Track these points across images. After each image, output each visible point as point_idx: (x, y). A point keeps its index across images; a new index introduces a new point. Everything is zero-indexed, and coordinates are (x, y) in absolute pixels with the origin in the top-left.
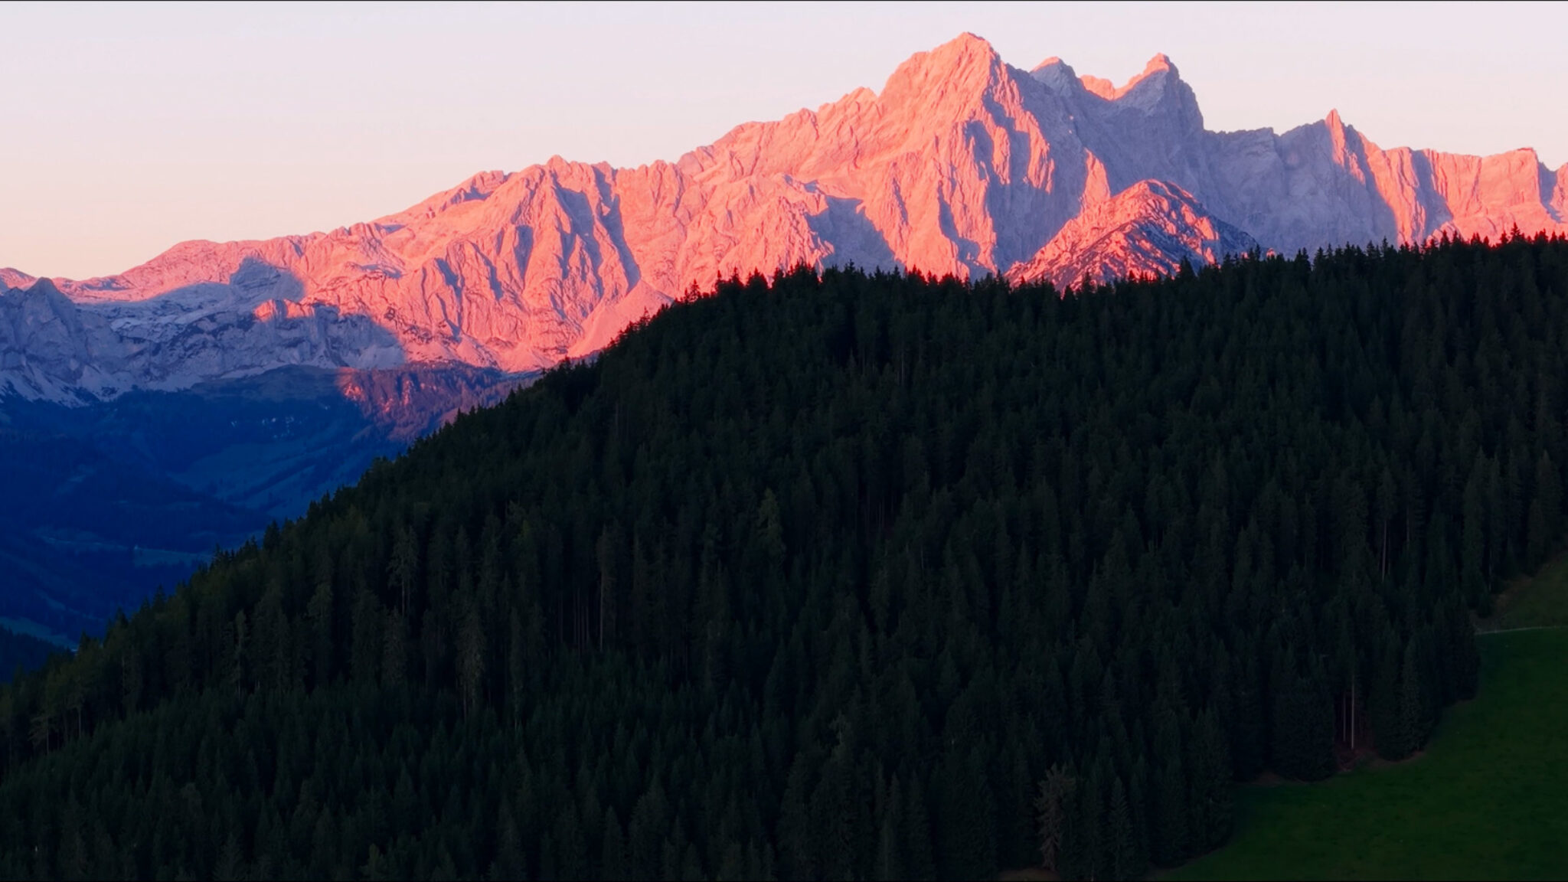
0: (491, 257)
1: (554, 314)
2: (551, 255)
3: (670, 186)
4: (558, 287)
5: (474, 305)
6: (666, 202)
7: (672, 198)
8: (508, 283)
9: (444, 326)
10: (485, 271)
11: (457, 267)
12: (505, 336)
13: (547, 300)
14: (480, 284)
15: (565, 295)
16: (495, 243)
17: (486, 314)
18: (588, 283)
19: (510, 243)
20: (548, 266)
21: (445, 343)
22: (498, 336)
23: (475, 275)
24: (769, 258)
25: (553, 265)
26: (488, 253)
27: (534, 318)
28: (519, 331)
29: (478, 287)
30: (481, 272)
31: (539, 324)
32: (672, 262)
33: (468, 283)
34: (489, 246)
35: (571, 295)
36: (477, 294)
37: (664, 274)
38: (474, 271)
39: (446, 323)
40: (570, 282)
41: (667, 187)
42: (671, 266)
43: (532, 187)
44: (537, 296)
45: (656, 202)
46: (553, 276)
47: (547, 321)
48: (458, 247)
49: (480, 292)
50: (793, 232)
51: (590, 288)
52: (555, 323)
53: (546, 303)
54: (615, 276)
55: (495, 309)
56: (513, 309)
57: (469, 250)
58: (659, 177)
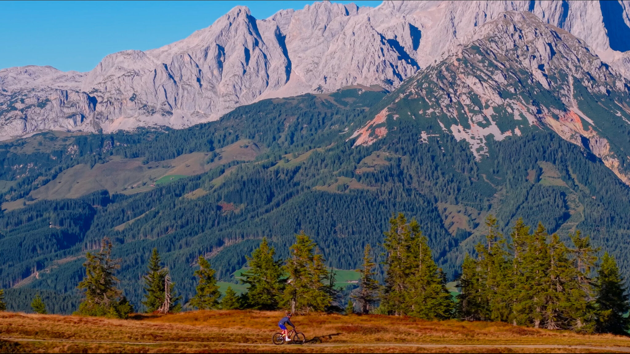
0: (200, 63)
1: (234, 97)
2: (238, 60)
3: (323, 18)
4: (239, 81)
5: (186, 92)
6: (319, 27)
7: (322, 25)
8: (211, 78)
9: (165, 105)
10: (195, 71)
11: (179, 69)
12: (203, 110)
13: (231, 88)
14: (191, 79)
15: (243, 85)
16: (203, 53)
17: (193, 97)
18: (260, 78)
19: (213, 53)
20: (236, 68)
21: (163, 115)
22: (199, 111)
23: (189, 74)
24: (354, 61)
25: (238, 67)
26: (199, 60)
27: (221, 99)
28: (212, 107)
29: (190, 81)
30: (193, 71)
31: (223, 103)
32: (317, 64)
33: (184, 78)
34: (200, 55)
35: (247, 85)
36: (189, 85)
37: (311, 71)
38: (189, 71)
39: (166, 103)
40: (248, 77)
41: (320, 18)
42: (316, 66)
43: (231, 19)
44: (226, 86)
45: (313, 27)
46: (237, 73)
47: (229, 101)
48: (179, 57)
49: (190, 84)
50: (370, 45)
51: (261, 80)
52: (233, 102)
53: (230, 90)
54: (279, 73)
55: (199, 94)
56: (210, 94)
57: (187, 58)
58: (315, 13)
